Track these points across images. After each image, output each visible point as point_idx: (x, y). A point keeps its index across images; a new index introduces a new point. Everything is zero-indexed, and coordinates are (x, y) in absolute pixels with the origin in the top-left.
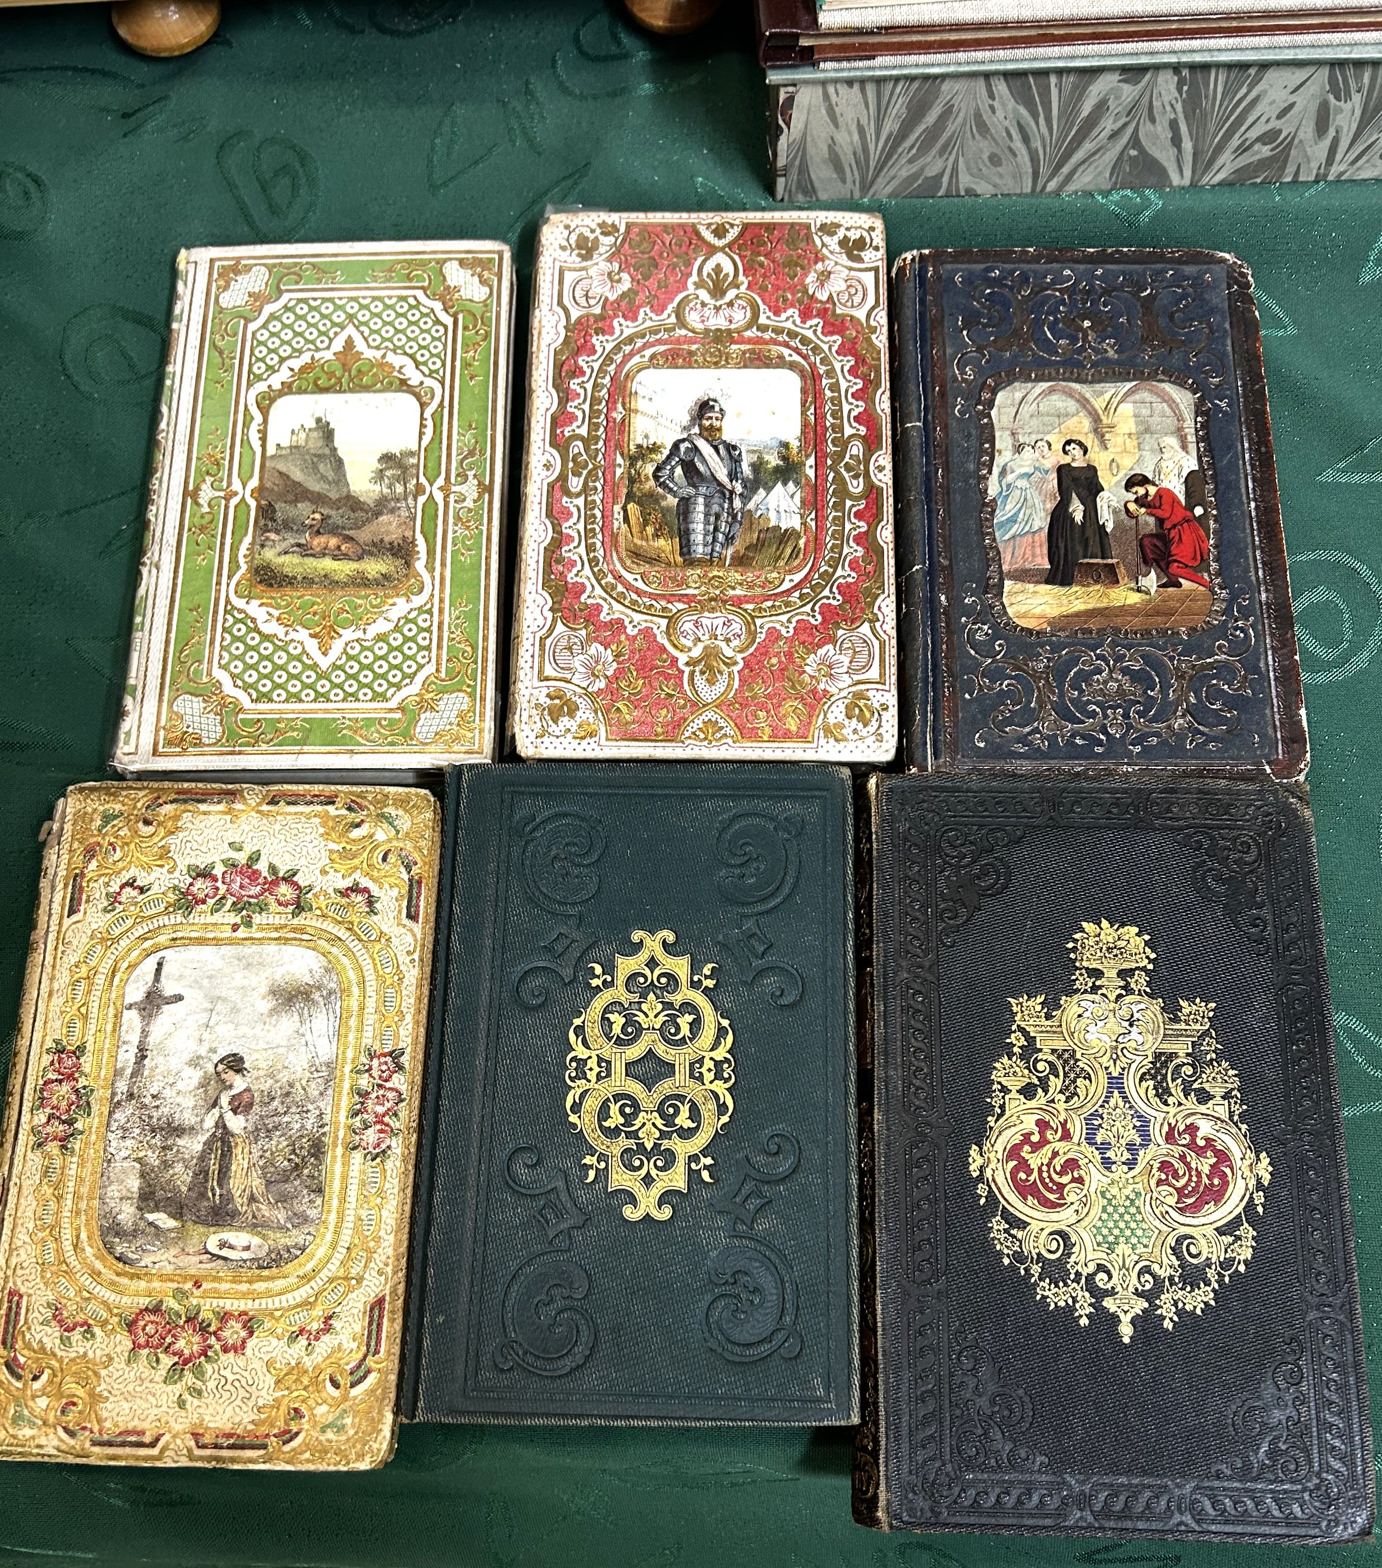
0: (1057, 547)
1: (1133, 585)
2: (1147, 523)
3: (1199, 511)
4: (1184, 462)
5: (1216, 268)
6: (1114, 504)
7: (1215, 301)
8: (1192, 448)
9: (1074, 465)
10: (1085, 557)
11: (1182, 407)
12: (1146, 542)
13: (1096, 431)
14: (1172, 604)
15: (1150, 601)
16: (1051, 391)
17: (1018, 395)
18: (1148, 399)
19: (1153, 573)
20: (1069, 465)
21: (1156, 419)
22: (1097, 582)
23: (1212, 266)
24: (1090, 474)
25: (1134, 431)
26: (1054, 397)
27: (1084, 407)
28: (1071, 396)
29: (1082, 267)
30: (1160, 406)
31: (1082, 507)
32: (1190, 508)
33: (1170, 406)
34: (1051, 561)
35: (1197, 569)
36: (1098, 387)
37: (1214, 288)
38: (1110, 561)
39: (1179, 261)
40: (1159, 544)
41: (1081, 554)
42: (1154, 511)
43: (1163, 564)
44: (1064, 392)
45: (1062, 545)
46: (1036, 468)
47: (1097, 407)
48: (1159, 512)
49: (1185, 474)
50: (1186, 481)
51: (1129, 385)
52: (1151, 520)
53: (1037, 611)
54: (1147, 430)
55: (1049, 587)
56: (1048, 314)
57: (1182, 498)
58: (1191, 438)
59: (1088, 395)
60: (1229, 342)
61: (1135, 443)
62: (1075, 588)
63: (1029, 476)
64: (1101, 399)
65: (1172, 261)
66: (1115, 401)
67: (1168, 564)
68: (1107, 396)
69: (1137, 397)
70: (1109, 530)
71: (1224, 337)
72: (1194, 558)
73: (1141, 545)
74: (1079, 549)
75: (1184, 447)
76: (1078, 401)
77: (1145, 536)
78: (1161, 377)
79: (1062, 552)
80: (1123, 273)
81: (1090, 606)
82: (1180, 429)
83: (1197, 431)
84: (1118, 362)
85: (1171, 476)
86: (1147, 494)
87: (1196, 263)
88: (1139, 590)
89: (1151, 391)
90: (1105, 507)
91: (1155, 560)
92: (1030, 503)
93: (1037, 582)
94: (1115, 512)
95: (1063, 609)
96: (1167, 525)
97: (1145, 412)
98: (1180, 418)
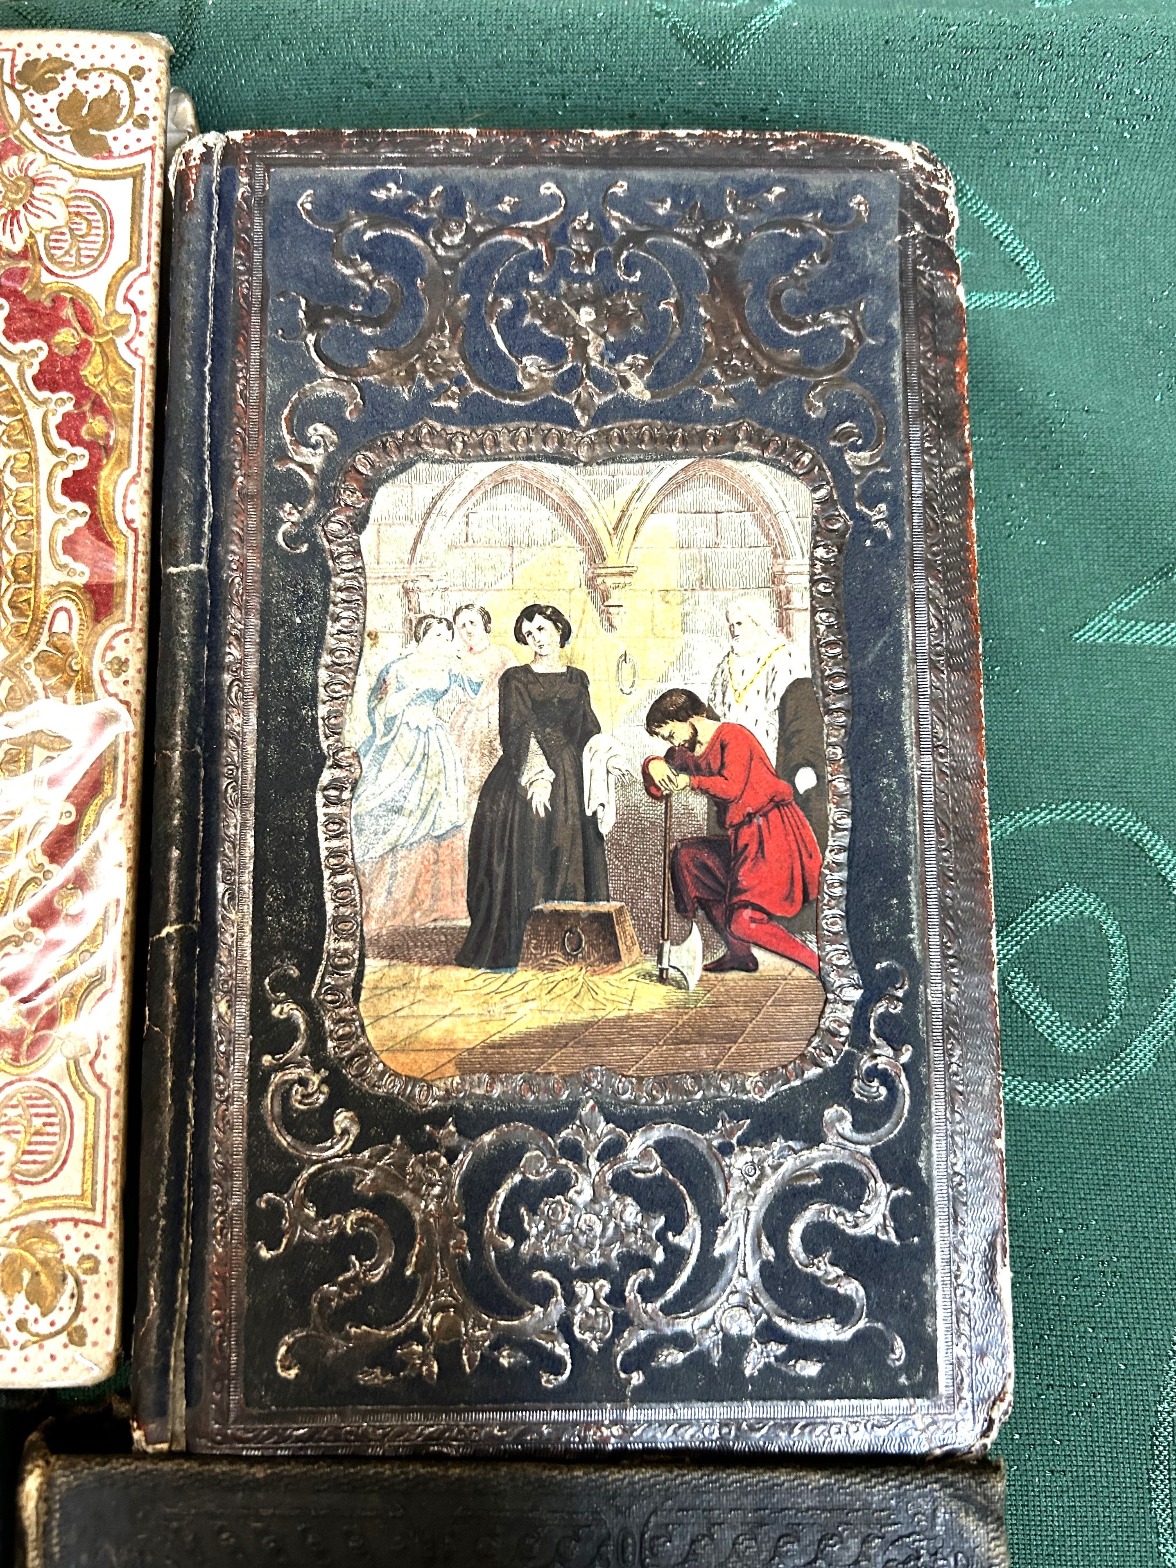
0: (489, 873)
1: (650, 965)
2: (690, 813)
3: (805, 779)
4: (781, 662)
5: (878, 179)
6: (621, 763)
7: (873, 259)
8: (801, 623)
9: (538, 668)
10: (549, 897)
11: (785, 521)
12: (684, 858)
13: (591, 583)
14: (732, 1012)
15: (684, 1006)
16: (500, 484)
17: (424, 493)
18: (714, 503)
19: (695, 939)
20: (526, 669)
21: (728, 552)
22: (571, 958)
23: (870, 176)
24: (570, 691)
25: (673, 585)
26: (503, 499)
27: (569, 522)
28: (541, 496)
29: (582, 175)
30: (737, 518)
31: (550, 775)
32: (788, 770)
33: (758, 520)
34: (473, 910)
35: (794, 925)
36: (602, 473)
37: (870, 228)
38: (603, 906)
39: (798, 163)
40: (712, 862)
41: (540, 888)
42: (707, 782)
43: (717, 912)
44: (527, 487)
45: (499, 870)
46: (453, 677)
47: (597, 524)
48: (717, 785)
49: (780, 689)
50: (782, 709)
51: (672, 467)
52: (699, 804)
53: (434, 1034)
54: (705, 582)
55: (465, 973)
56: (502, 290)
57: (770, 748)
58: (801, 600)
59: (580, 497)
60: (897, 362)
61: (676, 612)
62: (522, 974)
63: (437, 696)
64: (607, 503)
65: (782, 162)
66: (637, 511)
67: (731, 912)
68: (622, 496)
69: (688, 497)
70: (605, 827)
71: (886, 349)
72: (789, 898)
73: (674, 868)
74: (537, 876)
75: (783, 623)
76: (557, 508)
77: (685, 843)
78: (741, 447)
79: (499, 886)
80: (674, 190)
81: (553, 1020)
82: (776, 578)
83: (814, 582)
84: (649, 411)
85: (749, 697)
86: (693, 741)
87: (833, 166)
88: (662, 978)
89: (718, 482)
90: (600, 774)
91: (703, 904)
92: (435, 763)
93: (441, 962)
94: (623, 785)
95: (492, 1028)
96: (734, 816)
97: (703, 533)
98: (779, 552)
